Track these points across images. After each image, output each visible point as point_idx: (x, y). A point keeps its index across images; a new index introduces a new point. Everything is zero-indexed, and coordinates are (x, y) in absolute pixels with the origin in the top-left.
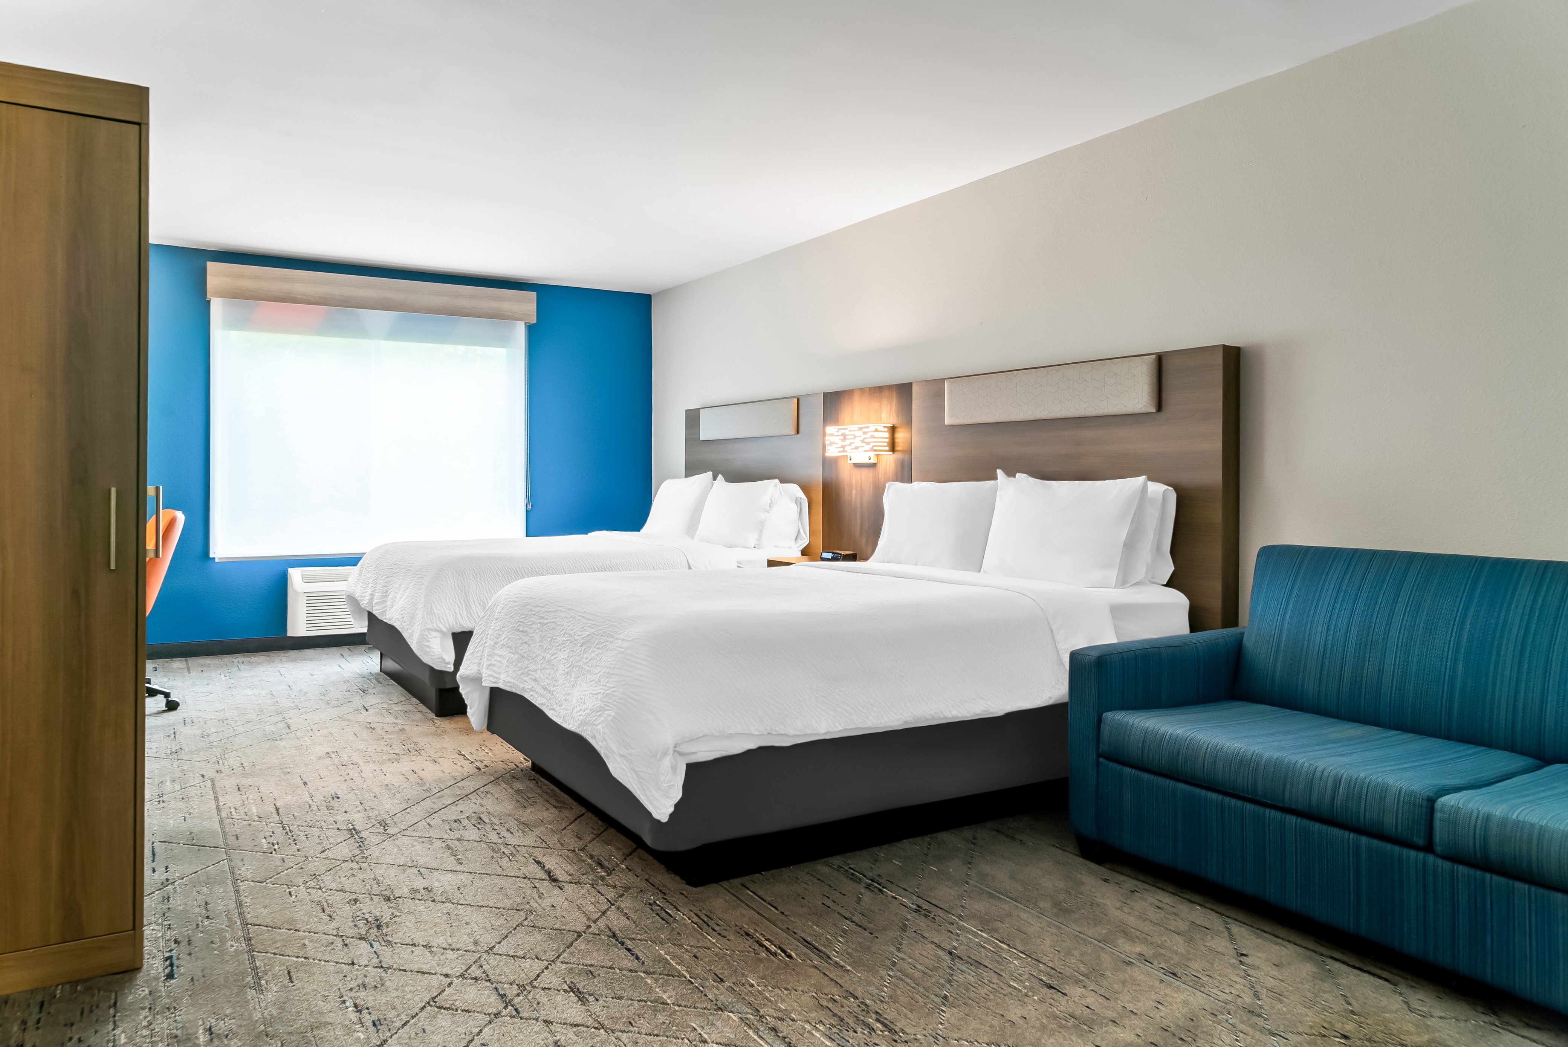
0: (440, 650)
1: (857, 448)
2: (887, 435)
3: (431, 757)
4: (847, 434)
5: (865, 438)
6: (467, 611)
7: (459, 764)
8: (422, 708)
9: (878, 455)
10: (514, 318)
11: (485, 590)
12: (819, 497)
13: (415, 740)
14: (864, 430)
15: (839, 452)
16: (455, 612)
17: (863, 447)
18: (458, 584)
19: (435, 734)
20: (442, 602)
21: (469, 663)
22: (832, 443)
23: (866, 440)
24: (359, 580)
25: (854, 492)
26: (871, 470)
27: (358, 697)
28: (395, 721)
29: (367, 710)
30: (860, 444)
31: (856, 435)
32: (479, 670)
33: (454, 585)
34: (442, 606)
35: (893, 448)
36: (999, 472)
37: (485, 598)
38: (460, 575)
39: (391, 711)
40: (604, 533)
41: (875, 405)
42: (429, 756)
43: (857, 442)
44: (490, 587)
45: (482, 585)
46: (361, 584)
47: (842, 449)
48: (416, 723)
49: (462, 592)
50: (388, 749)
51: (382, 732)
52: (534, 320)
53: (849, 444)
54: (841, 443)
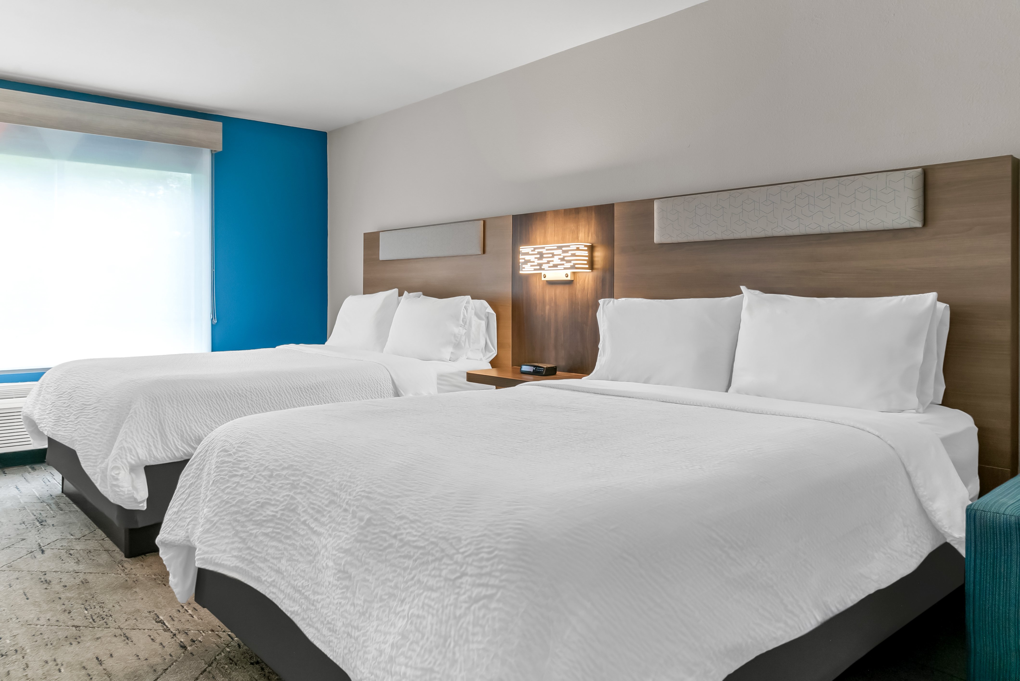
0: (130, 488)
1: (555, 266)
2: (586, 253)
3: (121, 629)
4: (544, 252)
5: (564, 257)
6: (162, 442)
7: (159, 640)
8: (109, 543)
9: (574, 273)
10: (200, 145)
11: (183, 418)
12: (508, 313)
13: (101, 598)
14: (564, 249)
15: (535, 270)
16: (148, 444)
17: (563, 264)
18: (151, 412)
19: (126, 587)
20: (133, 434)
21: (172, 525)
22: (526, 262)
23: (566, 258)
24: (38, 401)
25: (547, 308)
26: (566, 289)
27: (34, 532)
28: (76, 568)
29: (43, 552)
30: (559, 262)
31: (555, 253)
32: (188, 537)
33: (147, 413)
34: (132, 438)
35: (592, 265)
36: (743, 288)
37: (183, 426)
38: (153, 402)
39: (72, 552)
40: (292, 347)
41: (571, 225)
42: (119, 628)
43: (556, 260)
44: (188, 413)
45: (180, 412)
46: (40, 406)
47: (538, 267)
48: (101, 569)
49: (156, 420)
50: (64, 617)
51: (58, 588)
52: (220, 148)
53: (546, 261)
54: (537, 262)
